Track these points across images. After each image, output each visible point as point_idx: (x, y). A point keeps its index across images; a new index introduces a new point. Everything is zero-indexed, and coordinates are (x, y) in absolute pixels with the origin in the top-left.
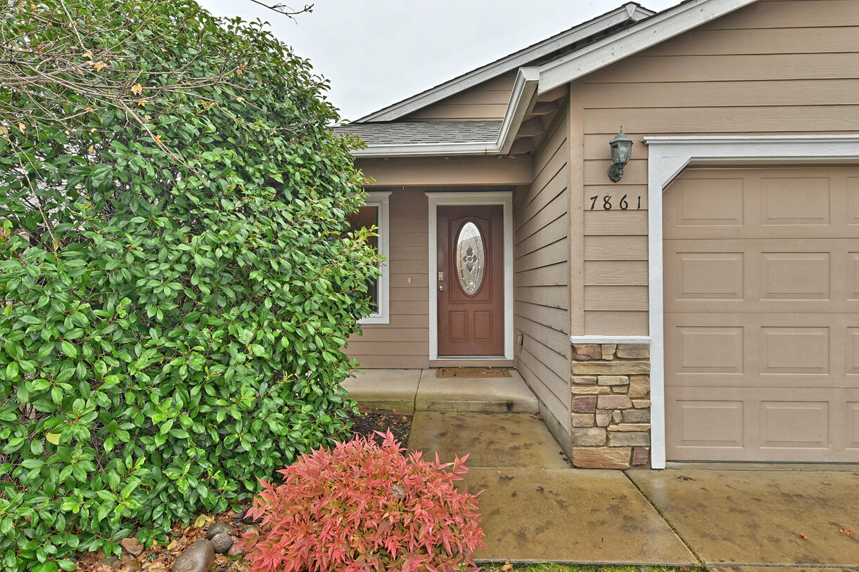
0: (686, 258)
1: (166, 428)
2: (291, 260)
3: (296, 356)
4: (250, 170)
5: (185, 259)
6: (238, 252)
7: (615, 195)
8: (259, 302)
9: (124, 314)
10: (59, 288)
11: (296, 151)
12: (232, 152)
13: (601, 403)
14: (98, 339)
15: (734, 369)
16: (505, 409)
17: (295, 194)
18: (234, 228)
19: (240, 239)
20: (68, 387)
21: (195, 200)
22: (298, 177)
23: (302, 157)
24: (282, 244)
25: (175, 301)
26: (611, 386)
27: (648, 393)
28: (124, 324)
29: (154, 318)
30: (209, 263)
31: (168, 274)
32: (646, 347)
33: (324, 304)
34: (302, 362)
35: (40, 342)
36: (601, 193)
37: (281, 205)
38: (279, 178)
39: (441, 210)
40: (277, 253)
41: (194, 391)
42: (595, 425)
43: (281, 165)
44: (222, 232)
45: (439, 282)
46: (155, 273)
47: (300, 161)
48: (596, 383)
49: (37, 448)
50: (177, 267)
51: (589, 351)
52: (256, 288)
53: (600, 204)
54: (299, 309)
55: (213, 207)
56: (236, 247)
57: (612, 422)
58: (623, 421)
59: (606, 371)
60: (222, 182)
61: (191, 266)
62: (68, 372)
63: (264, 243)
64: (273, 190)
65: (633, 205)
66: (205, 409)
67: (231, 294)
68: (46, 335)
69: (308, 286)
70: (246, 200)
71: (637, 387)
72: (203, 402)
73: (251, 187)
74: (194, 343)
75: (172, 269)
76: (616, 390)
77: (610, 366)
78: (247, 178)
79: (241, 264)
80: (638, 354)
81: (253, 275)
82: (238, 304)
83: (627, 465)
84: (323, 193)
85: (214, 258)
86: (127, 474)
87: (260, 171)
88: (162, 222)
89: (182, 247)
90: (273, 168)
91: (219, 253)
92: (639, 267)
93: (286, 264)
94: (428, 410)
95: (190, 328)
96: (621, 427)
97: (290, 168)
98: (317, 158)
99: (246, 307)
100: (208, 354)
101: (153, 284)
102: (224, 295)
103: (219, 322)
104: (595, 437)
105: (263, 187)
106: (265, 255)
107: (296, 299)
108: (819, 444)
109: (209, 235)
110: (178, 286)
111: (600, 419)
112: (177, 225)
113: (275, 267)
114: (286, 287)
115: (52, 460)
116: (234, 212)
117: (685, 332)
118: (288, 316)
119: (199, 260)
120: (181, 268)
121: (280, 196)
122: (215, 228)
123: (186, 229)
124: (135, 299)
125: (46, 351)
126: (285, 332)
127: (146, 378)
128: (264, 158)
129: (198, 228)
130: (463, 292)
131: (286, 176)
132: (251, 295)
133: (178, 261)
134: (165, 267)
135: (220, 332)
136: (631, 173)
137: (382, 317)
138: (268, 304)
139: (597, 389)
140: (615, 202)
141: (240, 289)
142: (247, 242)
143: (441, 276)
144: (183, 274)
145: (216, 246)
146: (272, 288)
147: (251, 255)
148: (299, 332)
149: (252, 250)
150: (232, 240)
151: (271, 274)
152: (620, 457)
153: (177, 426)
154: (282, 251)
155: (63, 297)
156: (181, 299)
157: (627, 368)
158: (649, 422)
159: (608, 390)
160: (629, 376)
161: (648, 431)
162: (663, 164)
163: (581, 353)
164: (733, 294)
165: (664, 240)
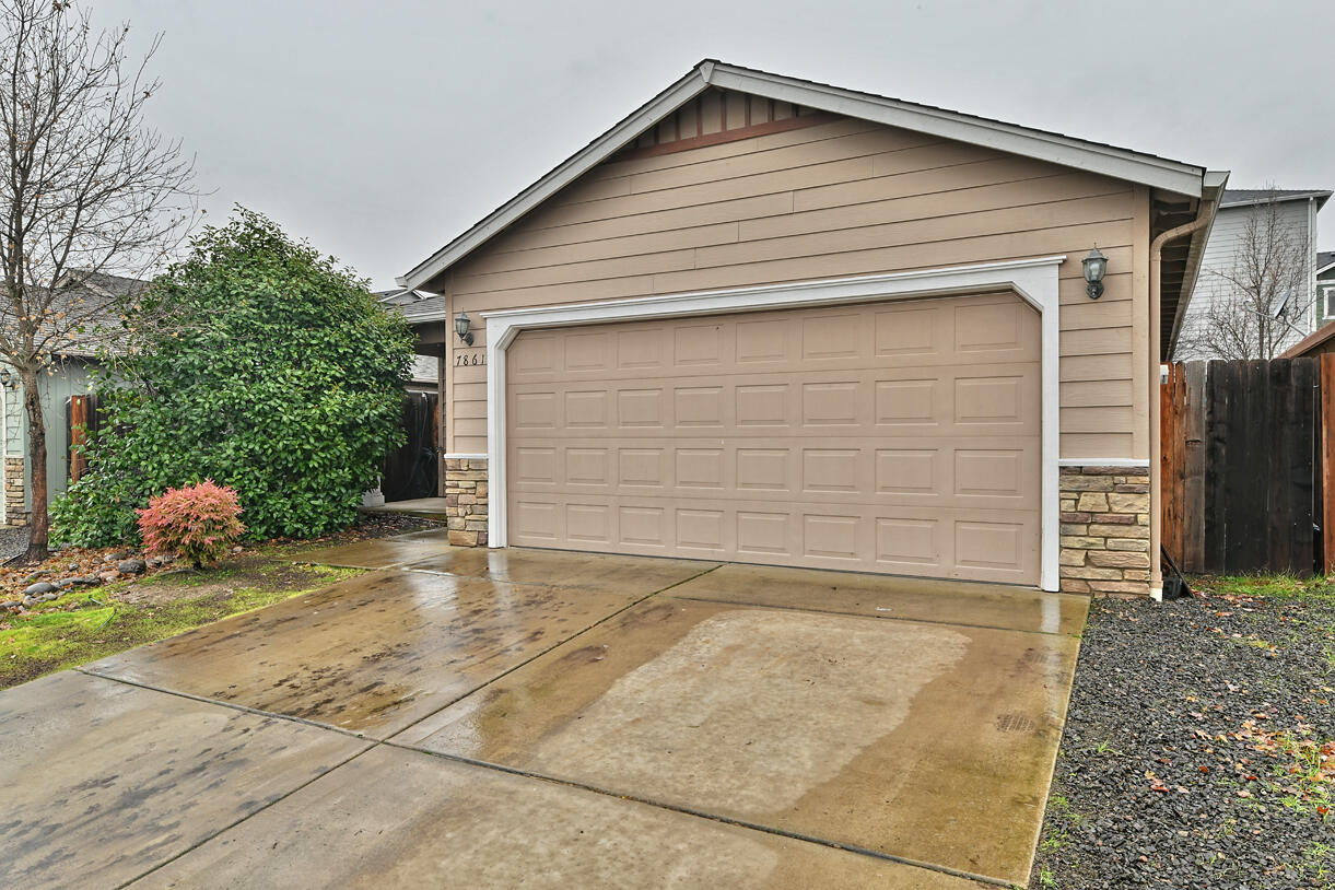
0: (524, 397)
7: (470, 353)
13: (461, 499)
15: (549, 480)
26: (467, 489)
27: (487, 494)
32: (486, 461)
33: (302, 430)
36: (463, 354)
42: (458, 515)
48: (457, 487)
51: (454, 463)
53: (462, 361)
57: (467, 513)
58: (472, 513)
59: (463, 478)
65: (479, 361)
71: (480, 489)
76: (469, 491)
77: (465, 474)
80: (480, 467)
83: (475, 544)
92: (481, 405)
96: (471, 517)
104: (458, 523)
108: (603, 538)
111: (461, 511)
117: (522, 452)
136: (477, 338)
139: (457, 491)
140: (470, 360)
152: (470, 538)
157: (473, 476)
158: (487, 513)
159: (464, 491)
160: (477, 481)
161: (487, 520)
162: (495, 332)
163: (449, 464)
164: (549, 424)
165: (507, 385)
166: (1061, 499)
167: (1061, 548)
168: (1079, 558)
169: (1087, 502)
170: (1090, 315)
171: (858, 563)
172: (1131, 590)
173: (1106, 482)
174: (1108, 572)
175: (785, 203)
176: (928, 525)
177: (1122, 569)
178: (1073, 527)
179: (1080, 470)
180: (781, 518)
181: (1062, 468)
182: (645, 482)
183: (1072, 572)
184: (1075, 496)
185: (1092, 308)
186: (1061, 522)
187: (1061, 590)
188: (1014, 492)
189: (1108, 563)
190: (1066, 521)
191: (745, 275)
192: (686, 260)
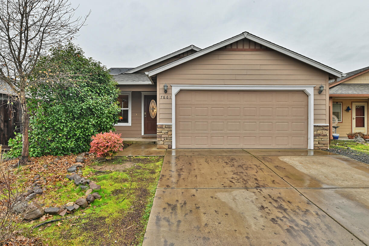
0: (181, 108)
1: (78, 135)
2: (100, 108)
3: (102, 126)
4: (93, 90)
5: (81, 107)
6: (90, 106)
7: (166, 96)
8: (94, 115)
9: (71, 116)
10: (61, 111)
11: (102, 86)
12: (89, 88)
13: (163, 136)
14: (67, 119)
15: (190, 130)
16: (153, 143)
17: (102, 95)
18: (90, 102)
19: (91, 104)
20: (63, 127)
21: (83, 97)
22: (103, 91)
23: (104, 87)
24: (98, 105)
25: (79, 114)
26: (165, 133)
27: (172, 134)
28: (71, 117)
29: (76, 117)
30: (85, 108)
31: (78, 109)
32: (171, 125)
33: (107, 116)
34: (103, 127)
35: (59, 119)
36: (163, 95)
37: (99, 97)
38: (99, 92)
39: (145, 96)
40: (97, 106)
41: (83, 129)
42: (161, 141)
43: (99, 89)
44: (88, 102)
45: (144, 115)
46: (76, 109)
47: (103, 88)
48: (162, 132)
49: (58, 136)
50: (80, 108)
51: (160, 126)
52: (94, 112)
53: (163, 97)
54: (102, 117)
55: (86, 98)
56: (90, 105)
57: (165, 140)
58: (166, 140)
59: (163, 130)
60: (88, 93)
61: (82, 108)
62: (62, 125)
63: (95, 104)
64: (97, 94)
65: (169, 98)
66: (84, 133)
67: (89, 113)
68: (60, 118)
69: (103, 112)
70: (92, 96)
71: (169, 133)
72: (84, 132)
73: (93, 94)
74: (82, 121)
75: (79, 109)
77: (164, 129)
78: (92, 92)
79: (91, 108)
80: (170, 127)
81: (93, 110)
82: (90, 115)
83: (167, 148)
84: (108, 94)
85: (86, 107)
86: (72, 142)
87: (95, 90)
88: (77, 101)
89: (81, 105)
90: (97, 90)
91: (87, 106)
92: (170, 110)
93: (99, 108)
94: (136, 143)
95: (81, 119)
96: (166, 141)
97: (101, 90)
98: (107, 87)
99: (92, 116)
100: (85, 123)
101: (76, 111)
102: (88, 114)
103: (87, 118)
104: (161, 143)
105: (96, 94)
106: (95, 106)
107: (101, 115)
108: (206, 145)
109: (85, 103)
110: (80, 111)
111: (163, 139)
112: (80, 101)
113: (97, 109)
114: (99, 112)
115: (60, 138)
116: (89, 99)
117: (181, 123)
118: (100, 118)
119: (84, 107)
120: (81, 108)
121: (99, 95)
122: (86, 102)
123: (81, 102)
124: (73, 114)
125: (59, 121)
126: (99, 120)
127: (75, 126)
128: (96, 88)
129: (83, 102)
130: (151, 118)
131: (100, 91)
132: (93, 114)
133: (80, 107)
134: (78, 108)
135: (87, 120)
136: (169, 91)
137: (129, 124)
138: (96, 115)
139: (162, 134)
140: (166, 97)
141: (91, 113)
142: (92, 104)
143: (145, 113)
144: (81, 109)
145: (86, 105)
146: (96, 112)
147: (93, 106)
148: (102, 121)
149: (93, 105)
150: (89, 104)
151: (96, 110)
152: (166, 147)
153: (79, 135)
154: (99, 106)
155: (62, 112)
156: (80, 114)
157: (168, 129)
158: (172, 140)
159: (164, 134)
160: (168, 131)
161: (172, 142)
162: (175, 90)
163: (159, 126)
164: (190, 115)
165: (176, 105)
166: (314, 132)
167: (314, 141)
168: (317, 143)
169: (319, 132)
170: (319, 97)
171: (272, 147)
172: (326, 148)
173: (322, 128)
174: (322, 145)
175: (258, 67)
176: (286, 138)
177: (324, 144)
178: (316, 137)
179: (317, 126)
180: (254, 138)
181: (315, 126)
182: (219, 130)
183: (316, 145)
184: (317, 131)
185: (319, 96)
186: (314, 136)
187: (314, 149)
188: (303, 131)
189: (322, 143)
190: (315, 136)
191: (249, 82)
192: (233, 77)
